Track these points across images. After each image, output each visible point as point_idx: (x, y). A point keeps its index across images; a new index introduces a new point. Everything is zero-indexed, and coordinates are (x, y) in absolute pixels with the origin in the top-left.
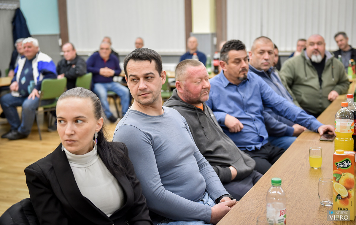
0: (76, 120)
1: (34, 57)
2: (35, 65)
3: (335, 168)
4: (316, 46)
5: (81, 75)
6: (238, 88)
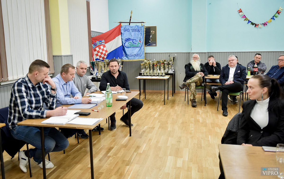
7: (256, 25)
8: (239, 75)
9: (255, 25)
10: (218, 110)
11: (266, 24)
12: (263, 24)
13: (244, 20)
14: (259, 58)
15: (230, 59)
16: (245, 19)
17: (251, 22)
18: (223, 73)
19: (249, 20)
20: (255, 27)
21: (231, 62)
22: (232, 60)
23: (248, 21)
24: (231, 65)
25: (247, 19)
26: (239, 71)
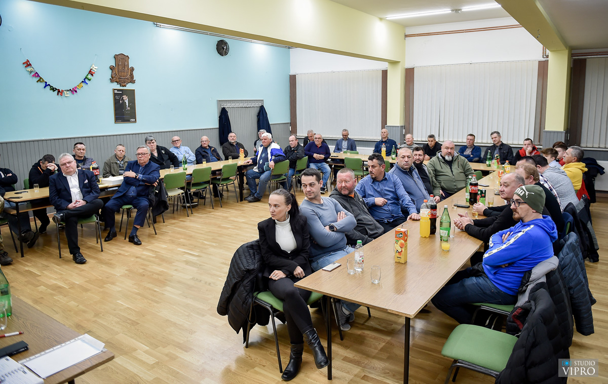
0: (275, 206)
1: (269, 145)
2: (269, 151)
3: (396, 237)
4: (449, 151)
5: (300, 158)
6: (380, 184)
7: (59, 91)
8: (88, 188)
9: (57, 91)
10: (60, 258)
11: (76, 91)
12: (70, 90)
13: (37, 82)
14: (83, 150)
15: (65, 162)
16: (38, 79)
17: (51, 86)
18: (56, 187)
19: (46, 83)
20: (58, 94)
21: (68, 165)
22: (69, 163)
23: (44, 85)
24: (68, 171)
25: (41, 80)
26: (86, 181)
